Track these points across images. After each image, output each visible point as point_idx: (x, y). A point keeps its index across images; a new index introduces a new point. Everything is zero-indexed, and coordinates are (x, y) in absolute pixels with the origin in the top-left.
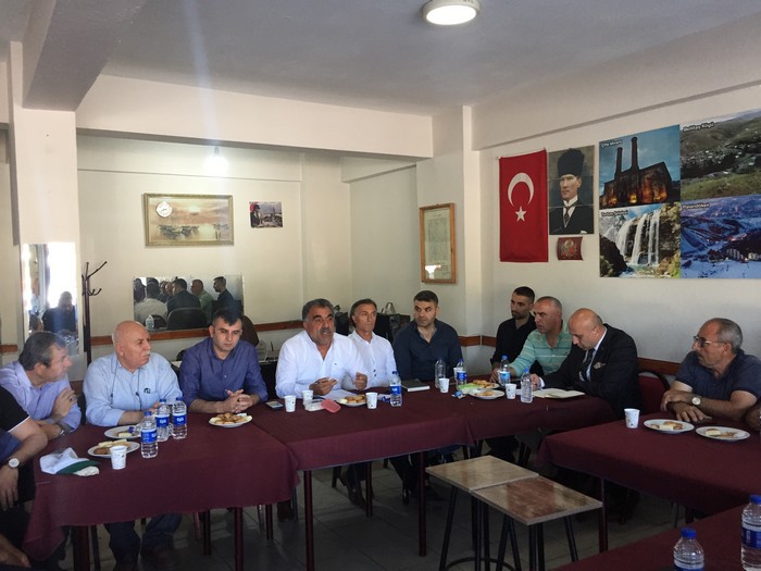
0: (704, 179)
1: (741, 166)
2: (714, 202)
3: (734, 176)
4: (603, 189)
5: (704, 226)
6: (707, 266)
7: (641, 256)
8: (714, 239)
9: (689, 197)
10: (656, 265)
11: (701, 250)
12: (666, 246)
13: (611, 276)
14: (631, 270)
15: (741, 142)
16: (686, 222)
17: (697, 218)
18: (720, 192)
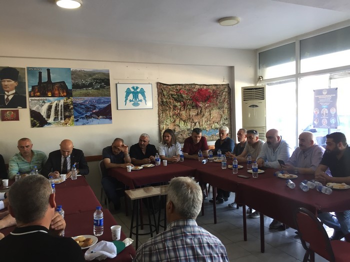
0: (82, 90)
1: (95, 87)
2: (86, 98)
3: (93, 90)
4: (31, 88)
5: (83, 106)
6: (85, 121)
7: (55, 118)
8: (87, 111)
9: (76, 96)
10: (63, 121)
11: (82, 115)
12: (67, 114)
13: (38, 127)
14: (50, 124)
15: (94, 79)
16: (75, 105)
17: (80, 103)
18: (88, 95)
